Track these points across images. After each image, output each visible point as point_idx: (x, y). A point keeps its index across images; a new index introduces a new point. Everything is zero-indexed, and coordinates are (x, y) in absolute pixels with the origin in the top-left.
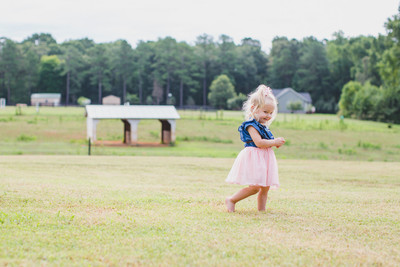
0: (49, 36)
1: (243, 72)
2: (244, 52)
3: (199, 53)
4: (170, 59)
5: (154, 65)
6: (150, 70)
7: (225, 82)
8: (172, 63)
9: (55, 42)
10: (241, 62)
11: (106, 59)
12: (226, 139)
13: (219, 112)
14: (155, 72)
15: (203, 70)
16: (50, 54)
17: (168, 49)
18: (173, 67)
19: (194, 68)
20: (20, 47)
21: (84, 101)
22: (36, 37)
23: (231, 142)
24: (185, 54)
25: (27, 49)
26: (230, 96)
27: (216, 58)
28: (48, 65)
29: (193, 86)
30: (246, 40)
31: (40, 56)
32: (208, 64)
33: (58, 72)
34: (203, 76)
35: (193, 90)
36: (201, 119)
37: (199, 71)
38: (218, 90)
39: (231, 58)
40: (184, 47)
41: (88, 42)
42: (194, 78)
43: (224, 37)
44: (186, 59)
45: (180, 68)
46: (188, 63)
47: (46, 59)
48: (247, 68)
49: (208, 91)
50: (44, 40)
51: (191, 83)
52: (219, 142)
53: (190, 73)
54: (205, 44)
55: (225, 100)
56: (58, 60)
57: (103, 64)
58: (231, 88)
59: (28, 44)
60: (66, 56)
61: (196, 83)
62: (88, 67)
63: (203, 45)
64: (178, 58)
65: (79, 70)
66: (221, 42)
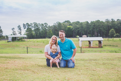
0: (69, 21)
1: (117, 28)
2: (117, 23)
3: (106, 23)
4: (99, 25)
5: (95, 27)
6: (94, 28)
7: (113, 31)
8: (99, 26)
9: (70, 22)
10: (117, 25)
11: (83, 26)
12: (116, 45)
13: (113, 38)
14: (95, 29)
15: (107, 28)
16: (69, 25)
17: (98, 23)
18: (100, 28)
19: (105, 27)
20: (62, 24)
21: (78, 36)
22: (66, 21)
23: (117, 46)
24: (102, 24)
25: (64, 24)
26: (115, 34)
27: (110, 25)
28: (69, 28)
29: (105, 32)
30: (118, 20)
31: (67, 26)
32: (108, 26)
33: (71, 30)
34: (107, 29)
35: (105, 33)
36: (108, 40)
37: (106, 28)
38: (111, 33)
39: (114, 24)
40: (102, 22)
41: (78, 22)
42: (105, 30)
43: (112, 19)
44: (103, 25)
45: (101, 28)
46: (103, 26)
47: (68, 26)
48: (118, 27)
49: (109, 33)
50: (68, 22)
51: (104, 31)
52: (114, 46)
53: (104, 29)
54: (107, 21)
55: (113, 35)
56: (71, 27)
57: (82, 27)
58: (115, 32)
59: (64, 23)
60: (73, 26)
61: (105, 31)
62: (79, 28)
63: (107, 22)
64: (101, 25)
65: (76, 29)
66: (111, 21)
